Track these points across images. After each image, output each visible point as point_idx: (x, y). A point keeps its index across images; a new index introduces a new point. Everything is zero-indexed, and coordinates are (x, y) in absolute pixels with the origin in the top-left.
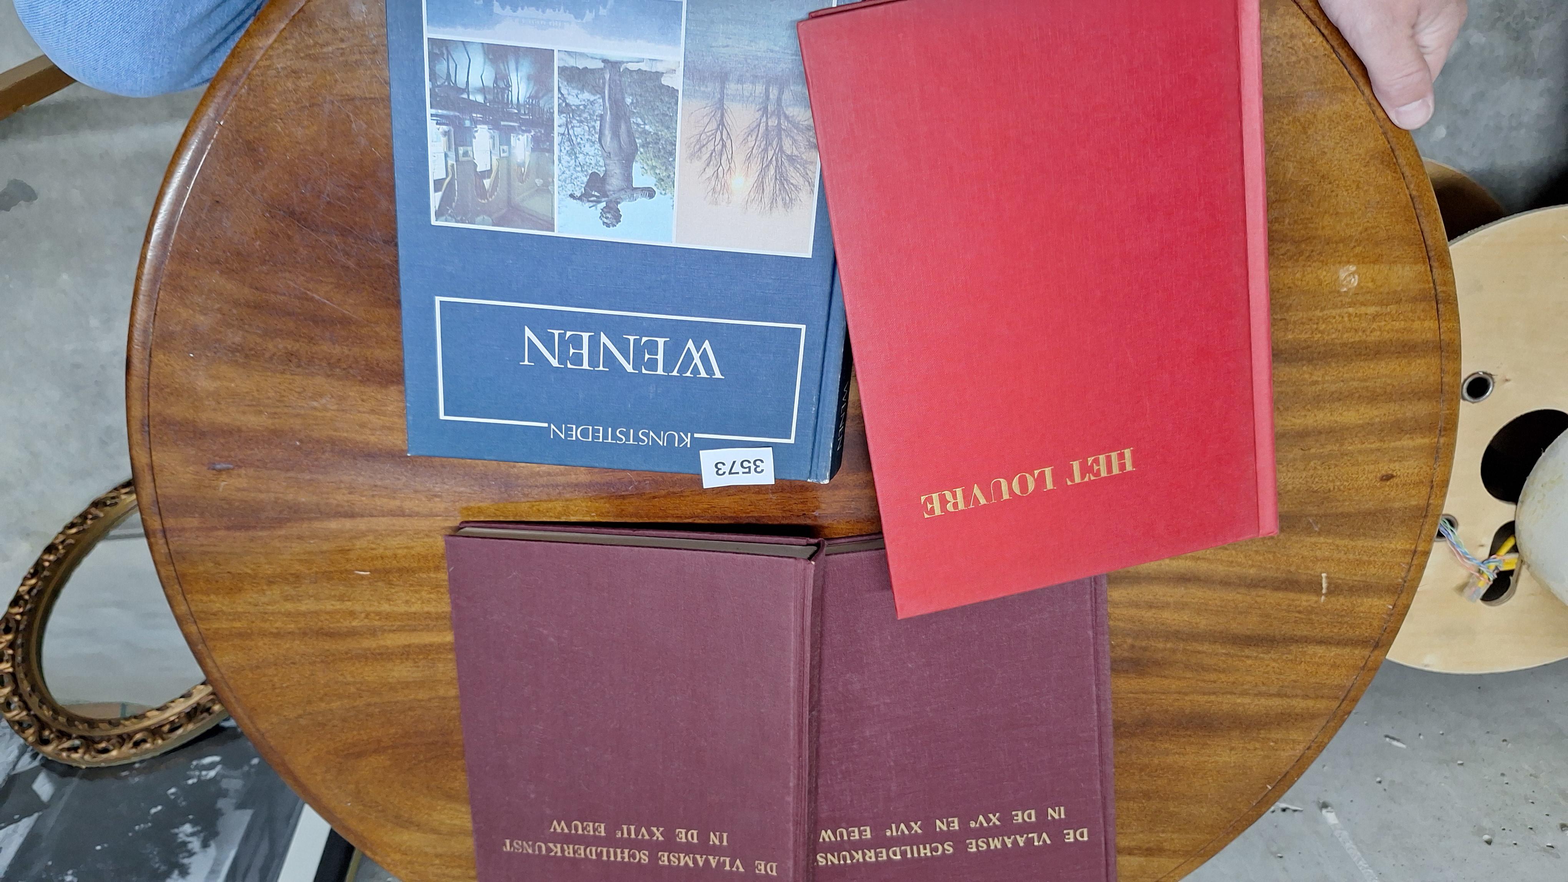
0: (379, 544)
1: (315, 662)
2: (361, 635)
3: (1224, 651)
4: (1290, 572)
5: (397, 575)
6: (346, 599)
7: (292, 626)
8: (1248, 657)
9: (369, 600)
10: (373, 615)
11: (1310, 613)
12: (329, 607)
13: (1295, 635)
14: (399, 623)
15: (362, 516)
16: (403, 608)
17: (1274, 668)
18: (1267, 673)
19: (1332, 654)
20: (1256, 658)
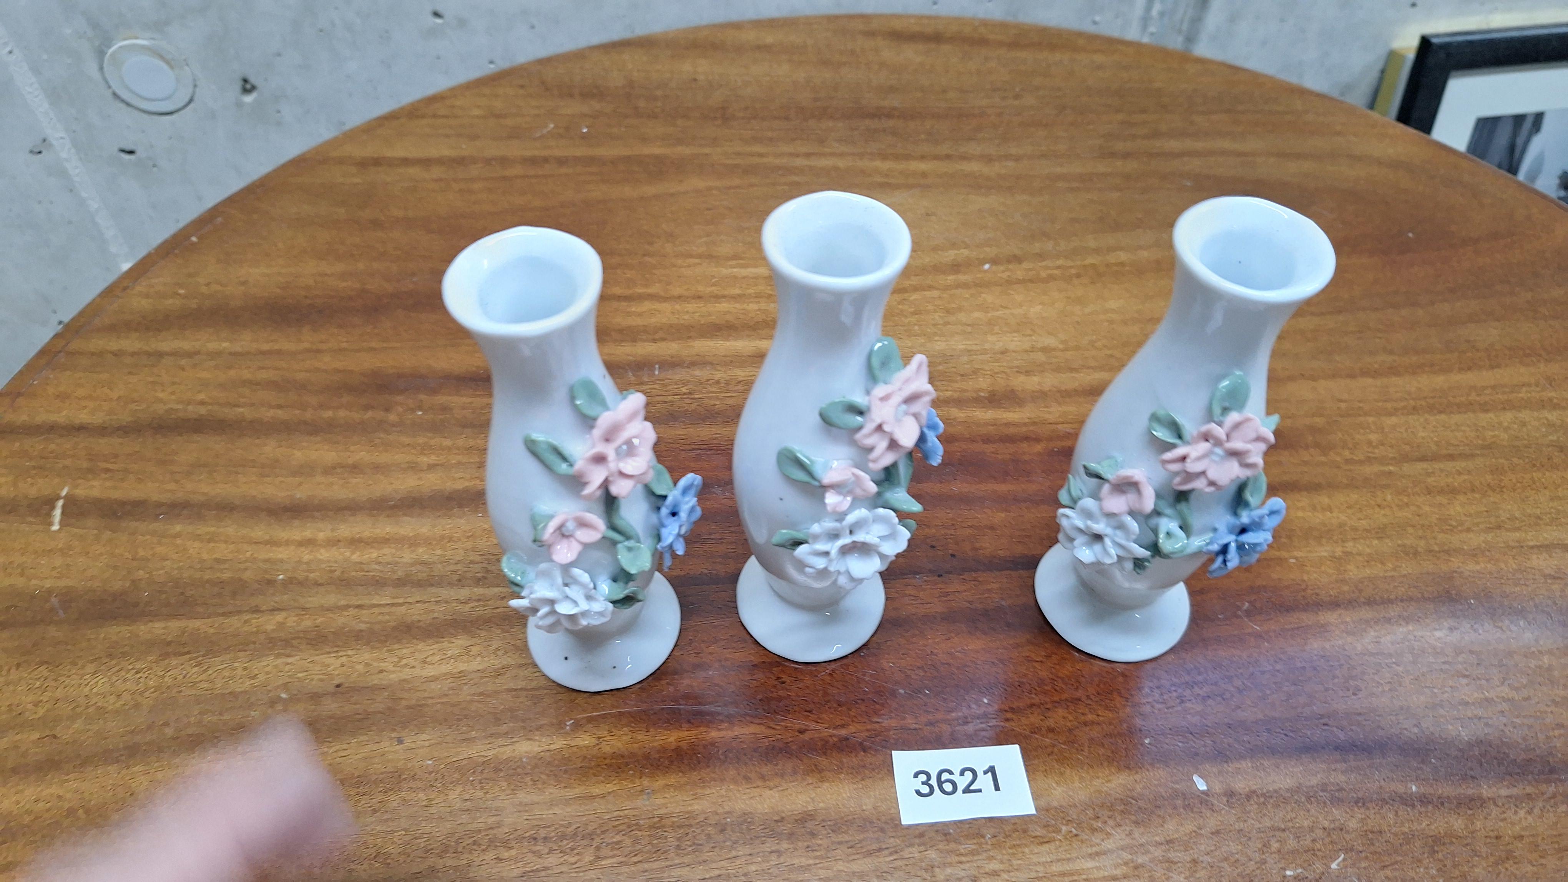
3: (241, 410)
4: (114, 531)
8: (202, 403)
11: (90, 471)
13: (119, 437)
17: (163, 391)
18: (174, 383)
19: (64, 413)
20: (189, 403)
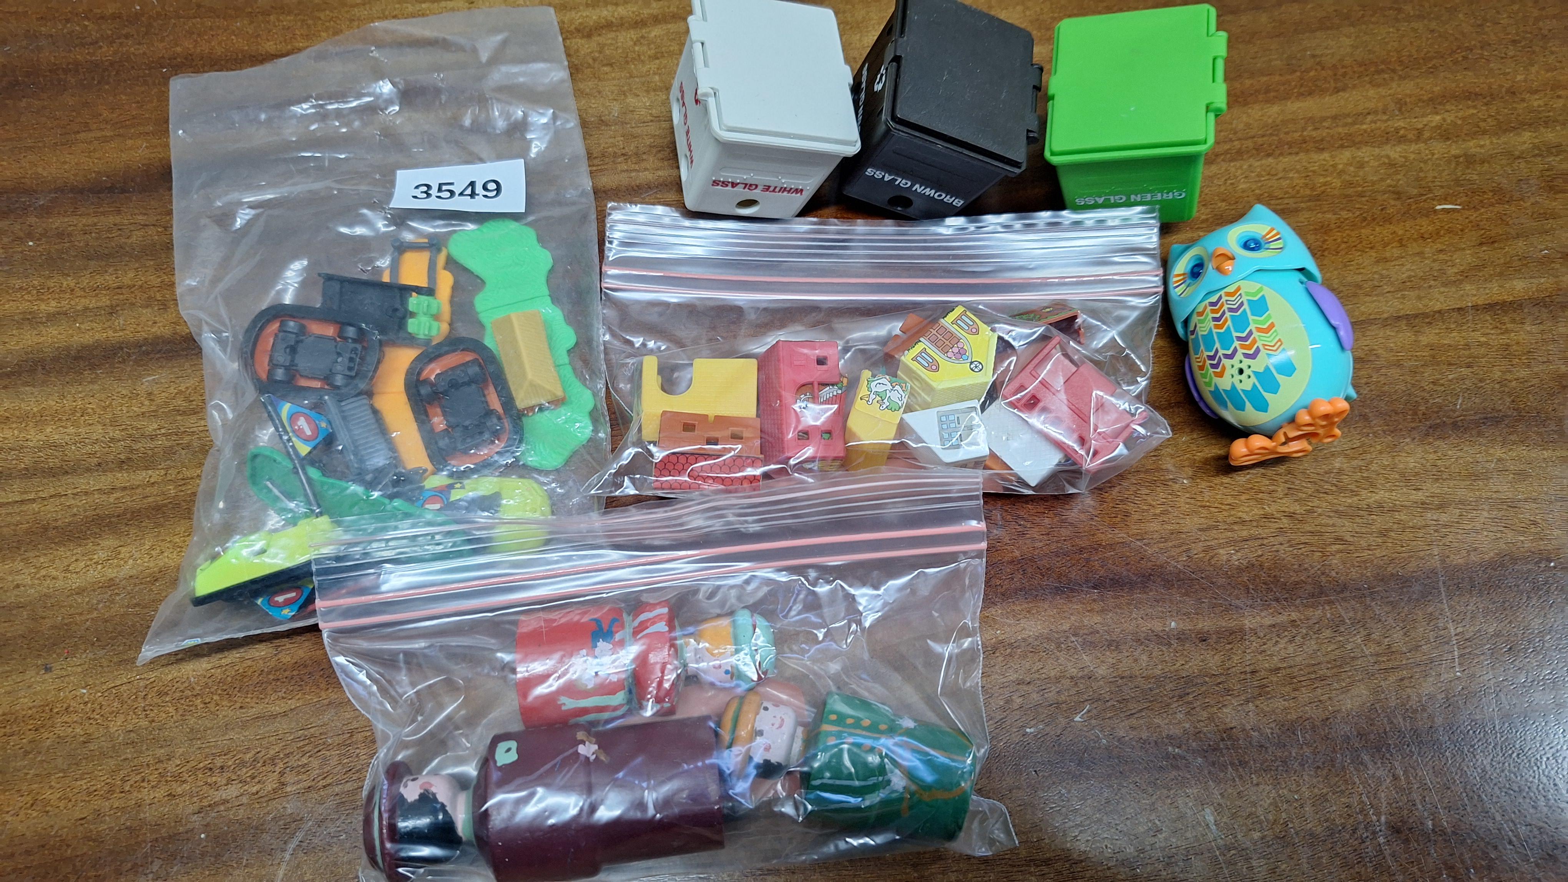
0: (1434, 261)
1: (1482, 48)
2: (1420, 100)
5: (1390, 211)
6: (1461, 159)
7: (1536, 104)
9: (1425, 162)
10: (1410, 136)
12: (1486, 141)
14: (1364, 127)
15: (1475, 307)
16: (1365, 153)
